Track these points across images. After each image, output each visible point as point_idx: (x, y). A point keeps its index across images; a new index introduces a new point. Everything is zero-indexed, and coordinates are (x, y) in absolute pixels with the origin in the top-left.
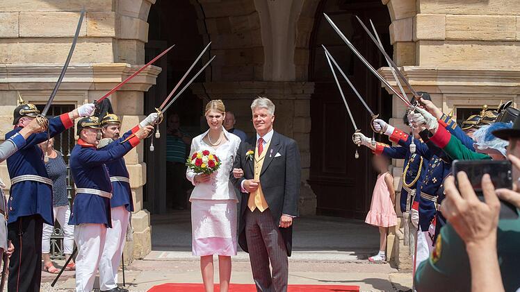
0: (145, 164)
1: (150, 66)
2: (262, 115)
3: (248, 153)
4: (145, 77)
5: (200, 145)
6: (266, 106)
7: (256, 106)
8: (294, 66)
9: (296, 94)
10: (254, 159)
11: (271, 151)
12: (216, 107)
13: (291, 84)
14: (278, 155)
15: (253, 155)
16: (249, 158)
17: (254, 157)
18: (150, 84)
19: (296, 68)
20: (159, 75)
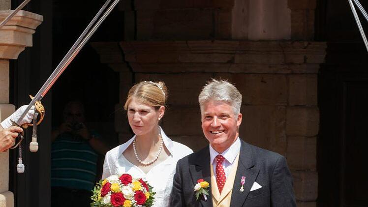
0: (11, 195)
1: (21, 13)
2: (222, 116)
3: (198, 187)
4: (12, 33)
5: (117, 165)
6: (227, 98)
7: (210, 98)
8: (288, 11)
9: (292, 64)
10: (210, 196)
11: (243, 180)
12: (144, 94)
13: (282, 45)
14: (256, 186)
15: (209, 189)
16: (202, 196)
17: (210, 192)
18: (21, 46)
19: (292, 16)
20: (38, 29)
